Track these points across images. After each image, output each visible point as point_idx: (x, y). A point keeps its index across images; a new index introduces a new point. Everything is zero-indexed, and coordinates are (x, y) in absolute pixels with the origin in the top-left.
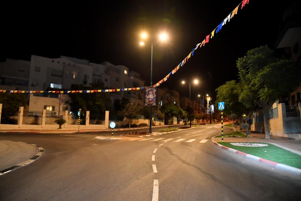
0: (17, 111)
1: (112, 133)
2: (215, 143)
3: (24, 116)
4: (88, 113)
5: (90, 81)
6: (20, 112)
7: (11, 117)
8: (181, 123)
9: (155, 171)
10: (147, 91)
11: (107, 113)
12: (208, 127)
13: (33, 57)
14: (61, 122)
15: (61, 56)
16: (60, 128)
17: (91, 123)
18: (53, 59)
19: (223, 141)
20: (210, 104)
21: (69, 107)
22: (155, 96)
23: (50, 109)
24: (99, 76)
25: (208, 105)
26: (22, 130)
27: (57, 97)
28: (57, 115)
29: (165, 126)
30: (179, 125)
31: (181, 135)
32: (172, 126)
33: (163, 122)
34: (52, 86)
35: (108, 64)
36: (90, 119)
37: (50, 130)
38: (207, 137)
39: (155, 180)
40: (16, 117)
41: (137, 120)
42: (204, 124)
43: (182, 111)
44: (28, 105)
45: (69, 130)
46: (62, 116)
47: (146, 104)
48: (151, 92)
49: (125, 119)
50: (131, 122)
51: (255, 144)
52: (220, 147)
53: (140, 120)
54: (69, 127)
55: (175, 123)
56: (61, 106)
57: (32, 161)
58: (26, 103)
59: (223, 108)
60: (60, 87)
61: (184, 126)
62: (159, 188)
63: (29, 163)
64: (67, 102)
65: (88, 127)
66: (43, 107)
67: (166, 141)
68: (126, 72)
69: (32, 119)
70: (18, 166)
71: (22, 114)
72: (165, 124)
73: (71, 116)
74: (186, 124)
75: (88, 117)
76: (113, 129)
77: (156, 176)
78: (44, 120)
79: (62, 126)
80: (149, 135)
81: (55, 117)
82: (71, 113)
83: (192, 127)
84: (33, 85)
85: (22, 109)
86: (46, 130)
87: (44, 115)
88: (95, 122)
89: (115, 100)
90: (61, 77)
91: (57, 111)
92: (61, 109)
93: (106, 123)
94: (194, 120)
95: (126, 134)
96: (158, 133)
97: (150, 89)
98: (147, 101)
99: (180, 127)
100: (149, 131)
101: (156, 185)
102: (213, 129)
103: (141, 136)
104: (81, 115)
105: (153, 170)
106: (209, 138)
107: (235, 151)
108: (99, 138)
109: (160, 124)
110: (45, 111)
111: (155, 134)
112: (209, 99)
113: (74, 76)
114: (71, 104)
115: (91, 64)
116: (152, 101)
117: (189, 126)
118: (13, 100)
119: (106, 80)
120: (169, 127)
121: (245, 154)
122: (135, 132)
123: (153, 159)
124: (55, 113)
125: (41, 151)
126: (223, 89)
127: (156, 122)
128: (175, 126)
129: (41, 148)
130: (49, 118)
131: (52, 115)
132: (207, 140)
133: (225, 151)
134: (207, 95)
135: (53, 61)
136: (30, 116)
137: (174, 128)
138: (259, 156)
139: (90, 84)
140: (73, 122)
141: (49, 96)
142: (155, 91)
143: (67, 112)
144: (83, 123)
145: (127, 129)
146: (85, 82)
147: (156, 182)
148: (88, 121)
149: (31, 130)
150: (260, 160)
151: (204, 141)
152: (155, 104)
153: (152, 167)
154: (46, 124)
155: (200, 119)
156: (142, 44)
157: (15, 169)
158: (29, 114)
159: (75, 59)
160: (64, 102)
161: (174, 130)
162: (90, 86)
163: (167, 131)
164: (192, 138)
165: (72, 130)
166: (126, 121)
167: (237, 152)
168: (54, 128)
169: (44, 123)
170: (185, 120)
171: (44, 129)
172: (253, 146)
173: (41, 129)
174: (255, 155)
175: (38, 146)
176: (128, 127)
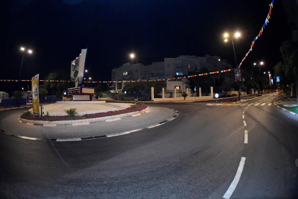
0: (161, 90)
1: (217, 101)
2: (276, 106)
3: (165, 93)
4: (200, 89)
5: (199, 68)
6: (163, 91)
7: (159, 94)
8: (256, 92)
9: (245, 125)
10: (235, 71)
11: (212, 88)
12: (271, 95)
13: (165, 59)
14: (185, 95)
15: (180, 56)
16: (185, 99)
17: (202, 95)
18: (176, 58)
19: (279, 104)
20: (271, 79)
21: (189, 86)
22: (240, 74)
23: (178, 88)
24: (204, 64)
25: (270, 79)
26: (165, 101)
27: (181, 81)
28: (182, 91)
29: (247, 95)
30: (255, 94)
31: (257, 101)
32: (252, 95)
33: (245, 92)
34: (177, 74)
35: (208, 56)
36: (202, 93)
37: (179, 101)
38: (271, 101)
39: (245, 130)
40: (161, 94)
41: (230, 92)
42: (268, 93)
43: (256, 84)
44: (166, 86)
45: (190, 100)
46: (185, 92)
47: (235, 81)
48: (237, 72)
49: (223, 91)
50: (227, 93)
51: (293, 105)
52: (278, 108)
53: (232, 91)
54: (190, 99)
55: (253, 93)
56: (184, 86)
57: (174, 118)
58: (165, 86)
59: (279, 80)
60: (182, 74)
61: (258, 95)
62: (248, 135)
63: (172, 119)
64: (187, 83)
65: (201, 98)
66: (174, 87)
67: (249, 105)
68: (219, 60)
69: (169, 95)
70: (168, 121)
71: (163, 92)
72: (247, 94)
73: (190, 92)
74: (259, 93)
75: (200, 91)
76: (217, 98)
77: (246, 128)
78: (175, 95)
79: (186, 98)
80: (239, 102)
81: (181, 93)
82: (190, 89)
83: (263, 95)
84: (167, 75)
85: (163, 89)
86: (177, 101)
87: (175, 92)
88: (205, 95)
89: (215, 79)
90: (181, 68)
91: (182, 89)
92: (184, 88)
93: (211, 95)
94: (263, 90)
95: (225, 101)
96: (243, 100)
97: (236, 70)
98: (236, 78)
99: (256, 95)
100: (238, 99)
101: (246, 133)
102: (273, 96)
103: (234, 103)
104: (196, 90)
105: (244, 124)
106: (272, 102)
107: (285, 110)
108: (208, 104)
109: (244, 94)
110: (175, 89)
111: (242, 101)
112: (270, 75)
113: (189, 66)
114: (189, 84)
115: (198, 57)
116: (239, 78)
117: (261, 94)
118: (158, 85)
119: (208, 67)
120: (250, 96)
121: (289, 111)
122: (230, 100)
123: (243, 117)
124: (181, 90)
125: (177, 113)
126: (277, 68)
127: (242, 92)
128: (253, 95)
129: (177, 111)
130: (178, 94)
131: (179, 92)
132: (271, 104)
133: (281, 110)
134: (269, 72)
135: (176, 59)
136: (168, 93)
137: (253, 97)
138: (295, 113)
139: (199, 70)
140: (191, 95)
141: (176, 80)
142: (240, 71)
143: (188, 89)
144: (198, 95)
145: (224, 98)
146: (196, 69)
147: (246, 131)
148: (200, 94)
149: (170, 101)
150: (295, 115)
151: (270, 104)
152: (241, 80)
153: (243, 122)
154: (177, 97)
155: (266, 89)
156: (226, 41)
157: (166, 122)
158: (167, 92)
159: (188, 56)
160: (185, 83)
161: (253, 98)
162: (199, 71)
163: (249, 99)
164: (264, 103)
165: (192, 100)
166: (223, 93)
167: (286, 111)
168: (181, 99)
169: (175, 96)
170: (258, 90)
171: (176, 100)
172: (292, 106)
173: (174, 100)
174: (293, 112)
175: (175, 110)
176: (225, 97)
